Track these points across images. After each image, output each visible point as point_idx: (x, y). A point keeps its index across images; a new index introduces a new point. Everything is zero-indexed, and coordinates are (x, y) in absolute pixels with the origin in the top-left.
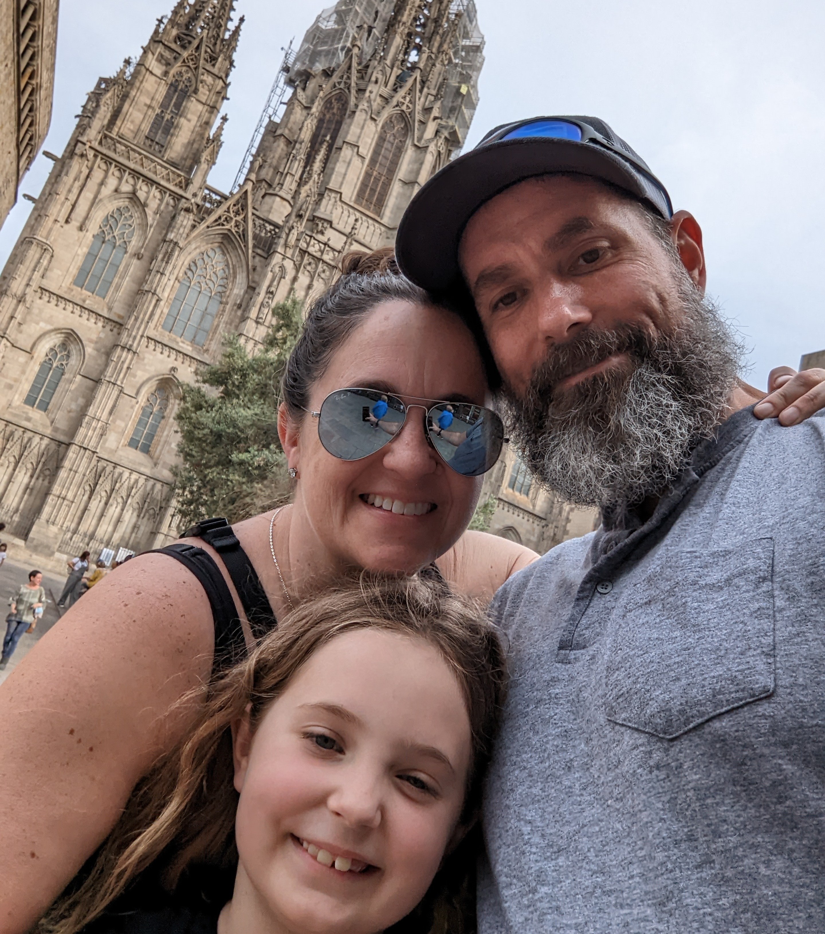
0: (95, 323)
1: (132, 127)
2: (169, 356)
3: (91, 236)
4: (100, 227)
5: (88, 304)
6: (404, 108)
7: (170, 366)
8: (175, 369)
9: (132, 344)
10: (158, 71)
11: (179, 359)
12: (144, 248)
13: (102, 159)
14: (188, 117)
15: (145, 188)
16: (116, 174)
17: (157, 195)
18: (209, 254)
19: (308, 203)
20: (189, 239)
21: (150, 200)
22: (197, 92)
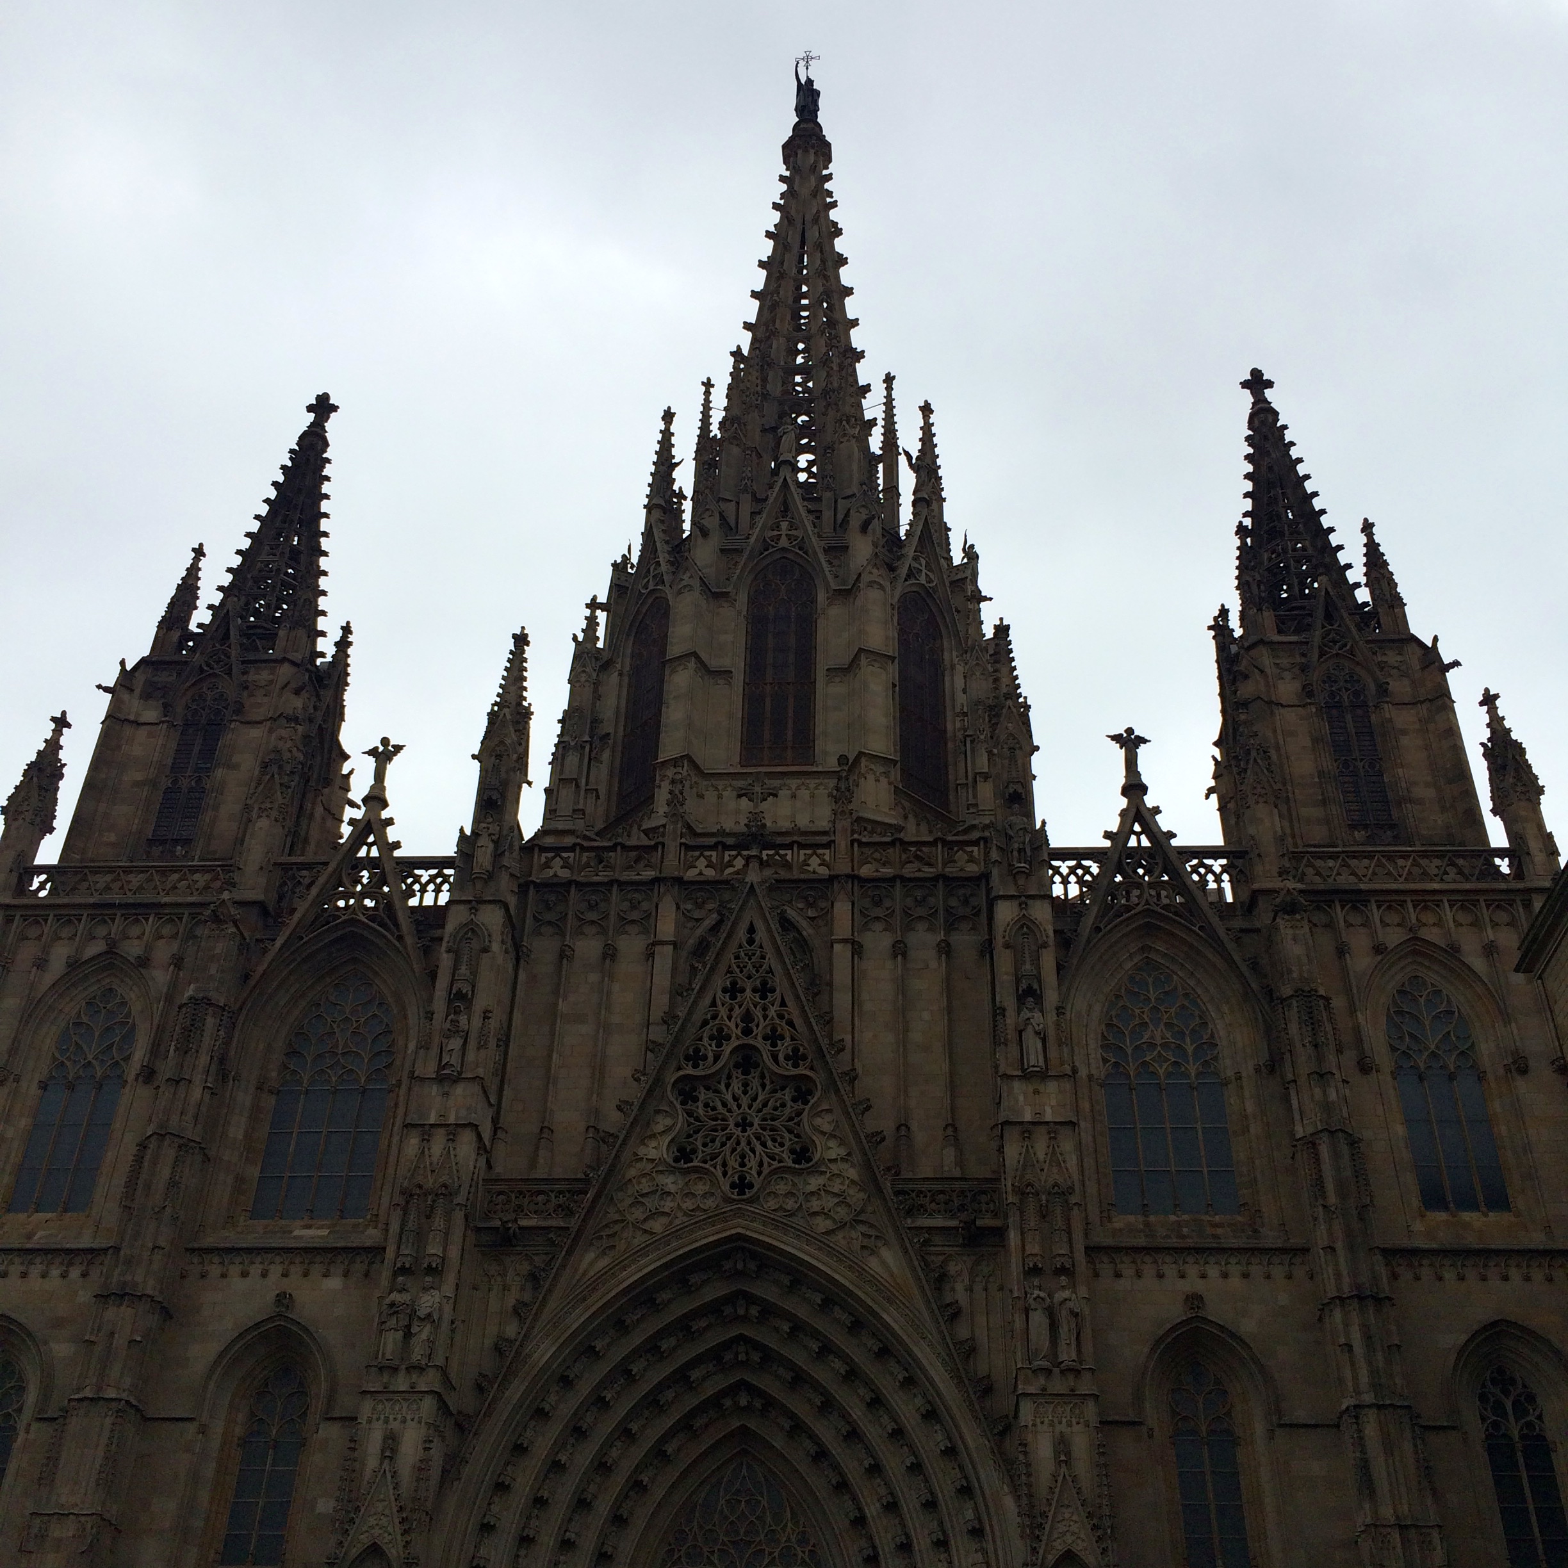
0: (64, 1276)
1: (113, 838)
2: (264, 1275)
3: (35, 1085)
4: (54, 1059)
5: (40, 1238)
6: (784, 543)
7: (271, 1296)
8: (283, 1299)
9: (128, 1278)
10: (151, 714)
11: (293, 1269)
12: (155, 1050)
13: (25, 918)
14: (236, 759)
15: (135, 931)
16: (65, 932)
17: (166, 931)
18: (332, 998)
19: (503, 769)
20: (252, 982)
21: (149, 948)
22: (239, 709)
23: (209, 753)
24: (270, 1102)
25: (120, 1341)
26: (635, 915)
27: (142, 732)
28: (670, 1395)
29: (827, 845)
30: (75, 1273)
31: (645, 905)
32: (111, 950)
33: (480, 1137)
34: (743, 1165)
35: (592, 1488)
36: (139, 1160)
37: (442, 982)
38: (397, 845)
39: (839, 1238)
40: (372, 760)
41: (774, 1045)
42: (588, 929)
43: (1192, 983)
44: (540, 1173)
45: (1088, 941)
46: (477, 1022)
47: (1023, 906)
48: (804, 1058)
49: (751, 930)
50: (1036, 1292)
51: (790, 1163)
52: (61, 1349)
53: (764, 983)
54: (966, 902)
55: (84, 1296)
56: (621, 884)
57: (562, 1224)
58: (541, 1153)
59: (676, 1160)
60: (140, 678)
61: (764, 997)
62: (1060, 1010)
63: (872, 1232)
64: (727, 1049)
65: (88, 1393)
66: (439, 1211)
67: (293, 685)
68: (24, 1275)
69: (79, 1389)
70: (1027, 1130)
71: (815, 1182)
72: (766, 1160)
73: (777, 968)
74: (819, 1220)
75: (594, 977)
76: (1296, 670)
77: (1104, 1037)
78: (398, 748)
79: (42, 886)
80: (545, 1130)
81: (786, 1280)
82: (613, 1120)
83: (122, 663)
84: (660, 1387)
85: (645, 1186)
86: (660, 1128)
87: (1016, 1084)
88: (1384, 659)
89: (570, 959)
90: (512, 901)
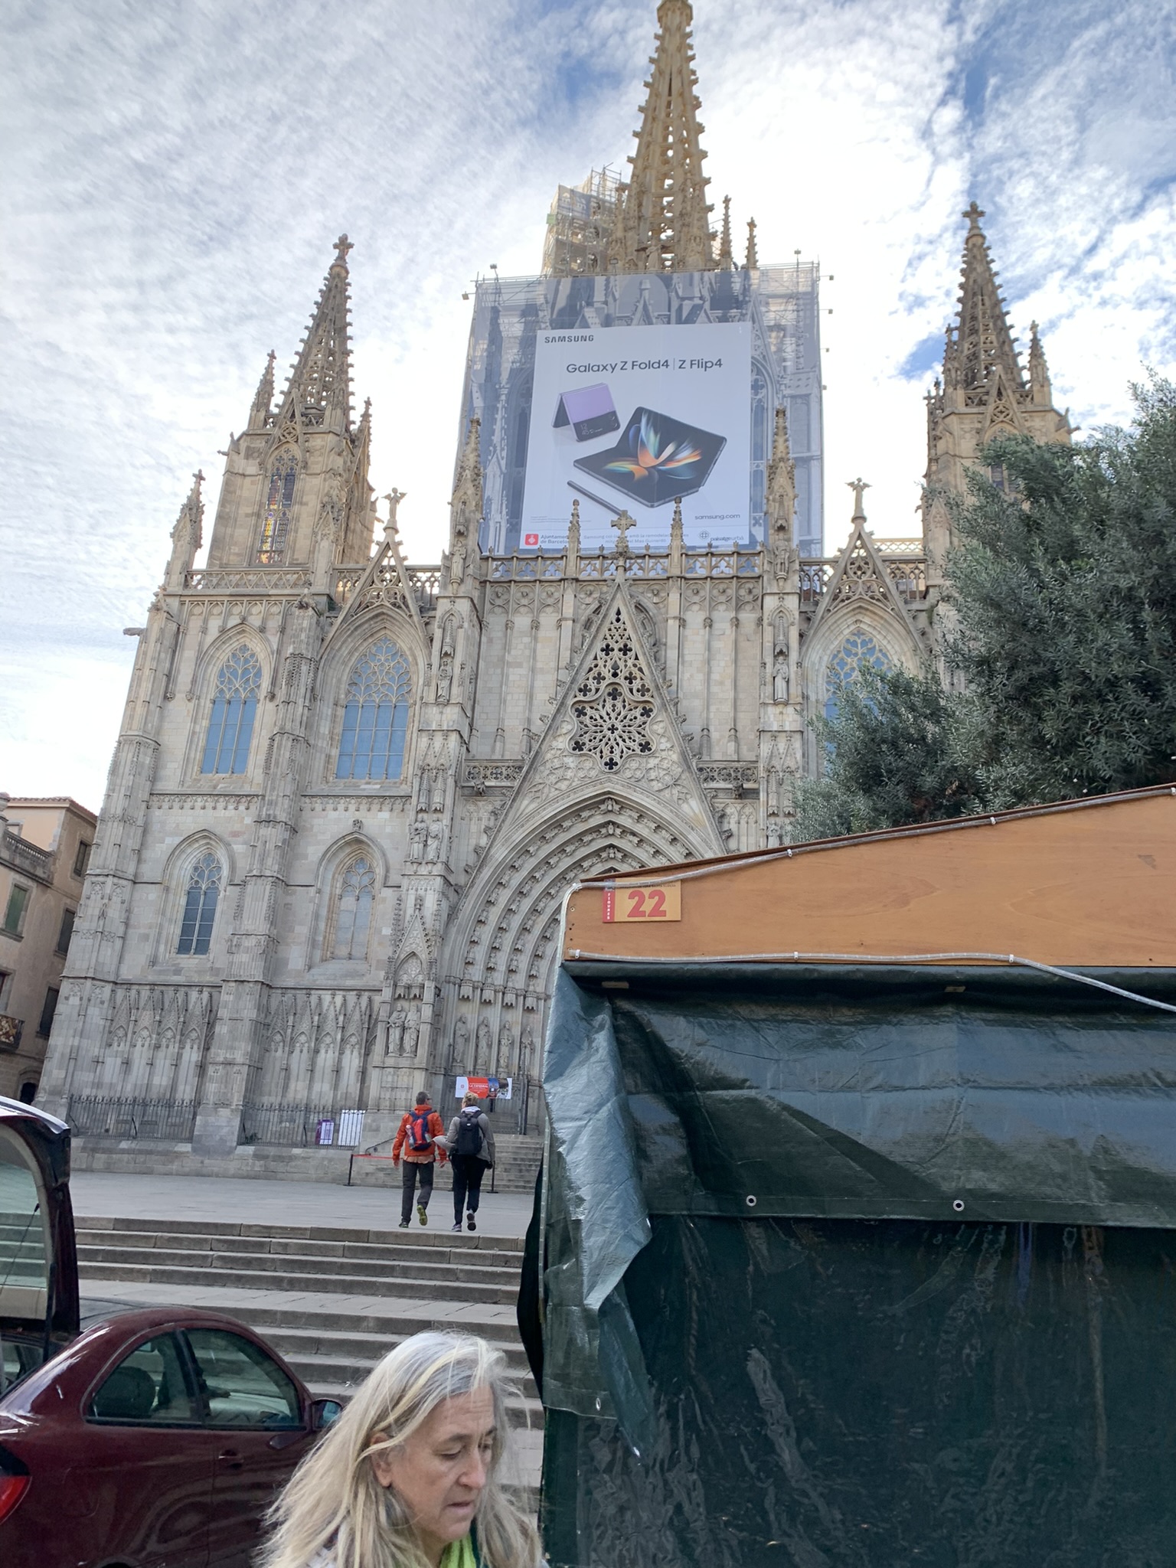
0: (236, 809)
2: (346, 810)
4: (218, 686)
5: (221, 788)
7: (350, 821)
8: (357, 823)
9: (271, 812)
10: (252, 468)
11: (361, 807)
12: (274, 683)
13: (192, 602)
14: (304, 500)
15: (255, 610)
16: (216, 611)
17: (275, 609)
18: (373, 651)
19: (467, 511)
20: (326, 643)
21: (264, 620)
22: (305, 466)
23: (288, 496)
24: (341, 712)
25: (270, 846)
26: (550, 601)
27: (248, 480)
28: (571, 875)
29: (667, 556)
30: (242, 807)
31: (556, 595)
32: (244, 621)
33: (461, 737)
34: (612, 752)
35: (530, 922)
36: (271, 746)
37: (437, 644)
38: (405, 558)
39: (667, 793)
40: (388, 501)
41: (631, 683)
42: (522, 609)
43: (885, 642)
44: (497, 756)
45: (822, 618)
46: (457, 670)
47: (782, 599)
48: (648, 690)
49: (619, 613)
50: (773, 827)
51: (638, 751)
52: (239, 848)
53: (626, 645)
54: (750, 592)
55: (248, 820)
56: (540, 581)
57: (509, 784)
58: (498, 744)
59: (574, 749)
60: (243, 445)
61: (625, 654)
62: (799, 664)
63: (685, 791)
64: (604, 684)
65: (255, 873)
66: (440, 780)
67: (336, 449)
68: (214, 808)
69: (251, 871)
70: (774, 735)
71: (652, 762)
72: (625, 750)
73: (633, 637)
74: (655, 783)
75: (527, 640)
76: (974, 432)
77: (828, 677)
78: (403, 495)
79: (199, 583)
80: (500, 731)
81: (636, 815)
82: (538, 727)
83: (232, 435)
84: (566, 871)
85: (557, 763)
86: (564, 731)
87: (771, 710)
88: (1033, 424)
89: (512, 628)
90: (476, 595)
